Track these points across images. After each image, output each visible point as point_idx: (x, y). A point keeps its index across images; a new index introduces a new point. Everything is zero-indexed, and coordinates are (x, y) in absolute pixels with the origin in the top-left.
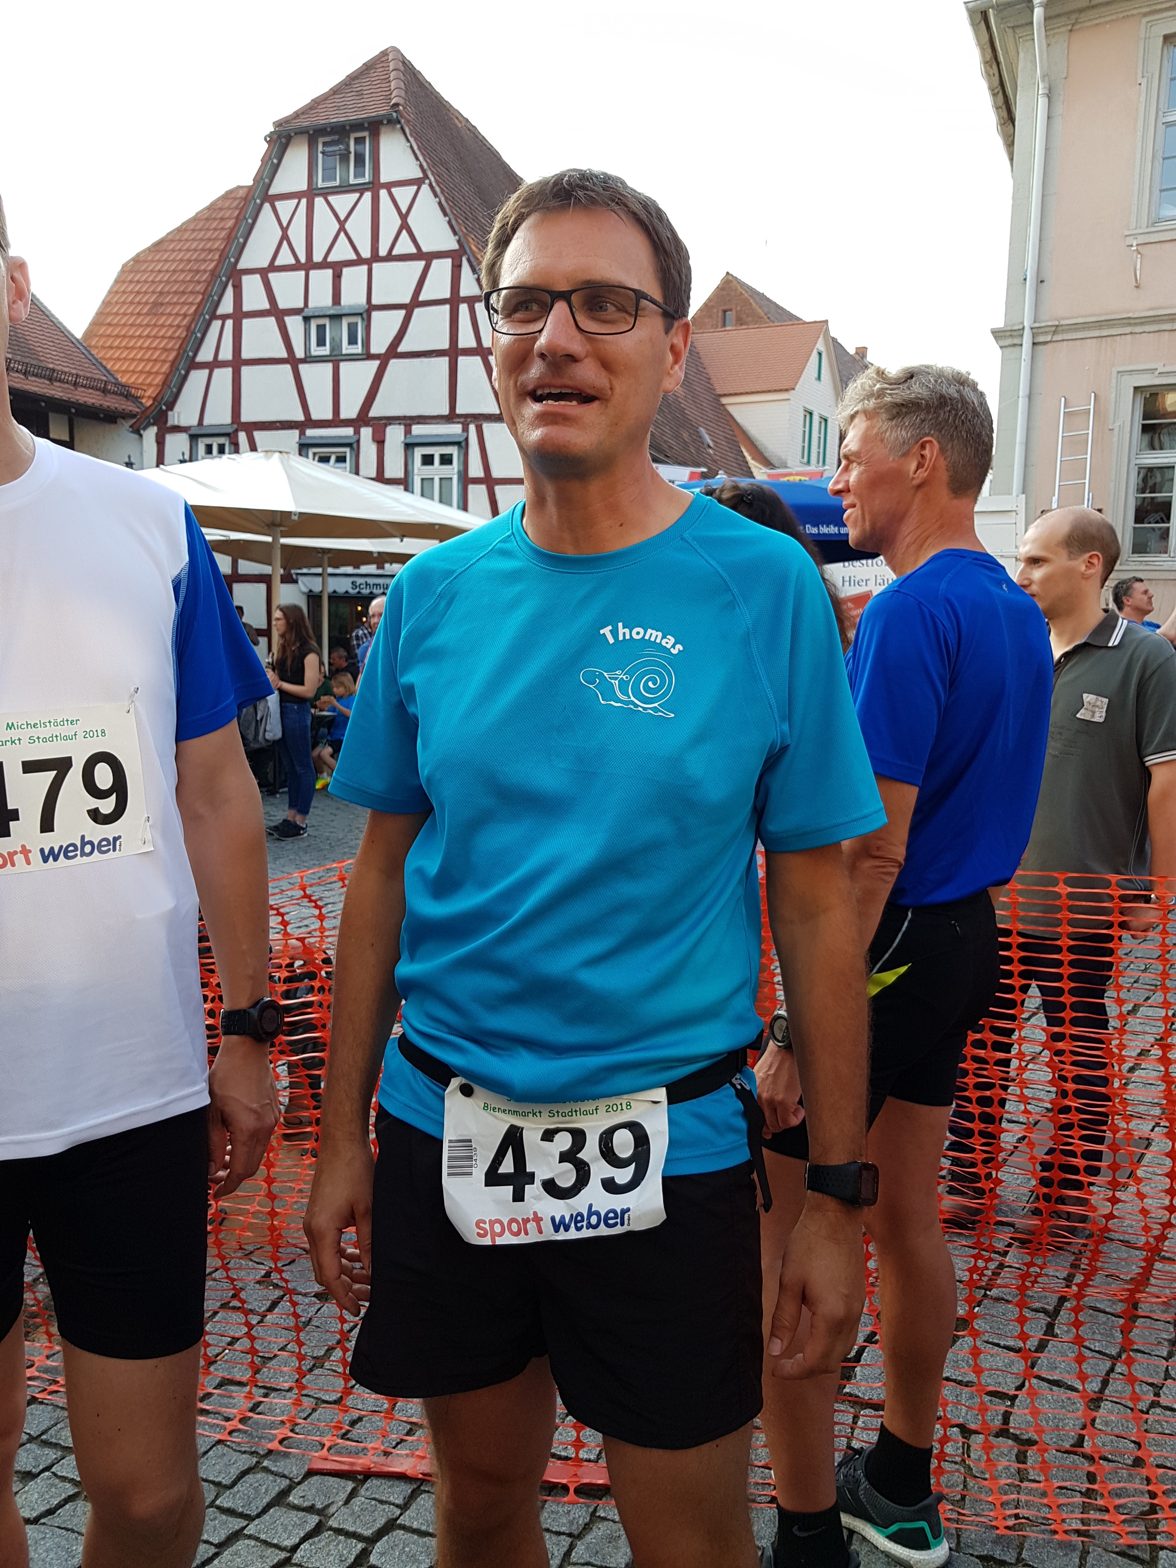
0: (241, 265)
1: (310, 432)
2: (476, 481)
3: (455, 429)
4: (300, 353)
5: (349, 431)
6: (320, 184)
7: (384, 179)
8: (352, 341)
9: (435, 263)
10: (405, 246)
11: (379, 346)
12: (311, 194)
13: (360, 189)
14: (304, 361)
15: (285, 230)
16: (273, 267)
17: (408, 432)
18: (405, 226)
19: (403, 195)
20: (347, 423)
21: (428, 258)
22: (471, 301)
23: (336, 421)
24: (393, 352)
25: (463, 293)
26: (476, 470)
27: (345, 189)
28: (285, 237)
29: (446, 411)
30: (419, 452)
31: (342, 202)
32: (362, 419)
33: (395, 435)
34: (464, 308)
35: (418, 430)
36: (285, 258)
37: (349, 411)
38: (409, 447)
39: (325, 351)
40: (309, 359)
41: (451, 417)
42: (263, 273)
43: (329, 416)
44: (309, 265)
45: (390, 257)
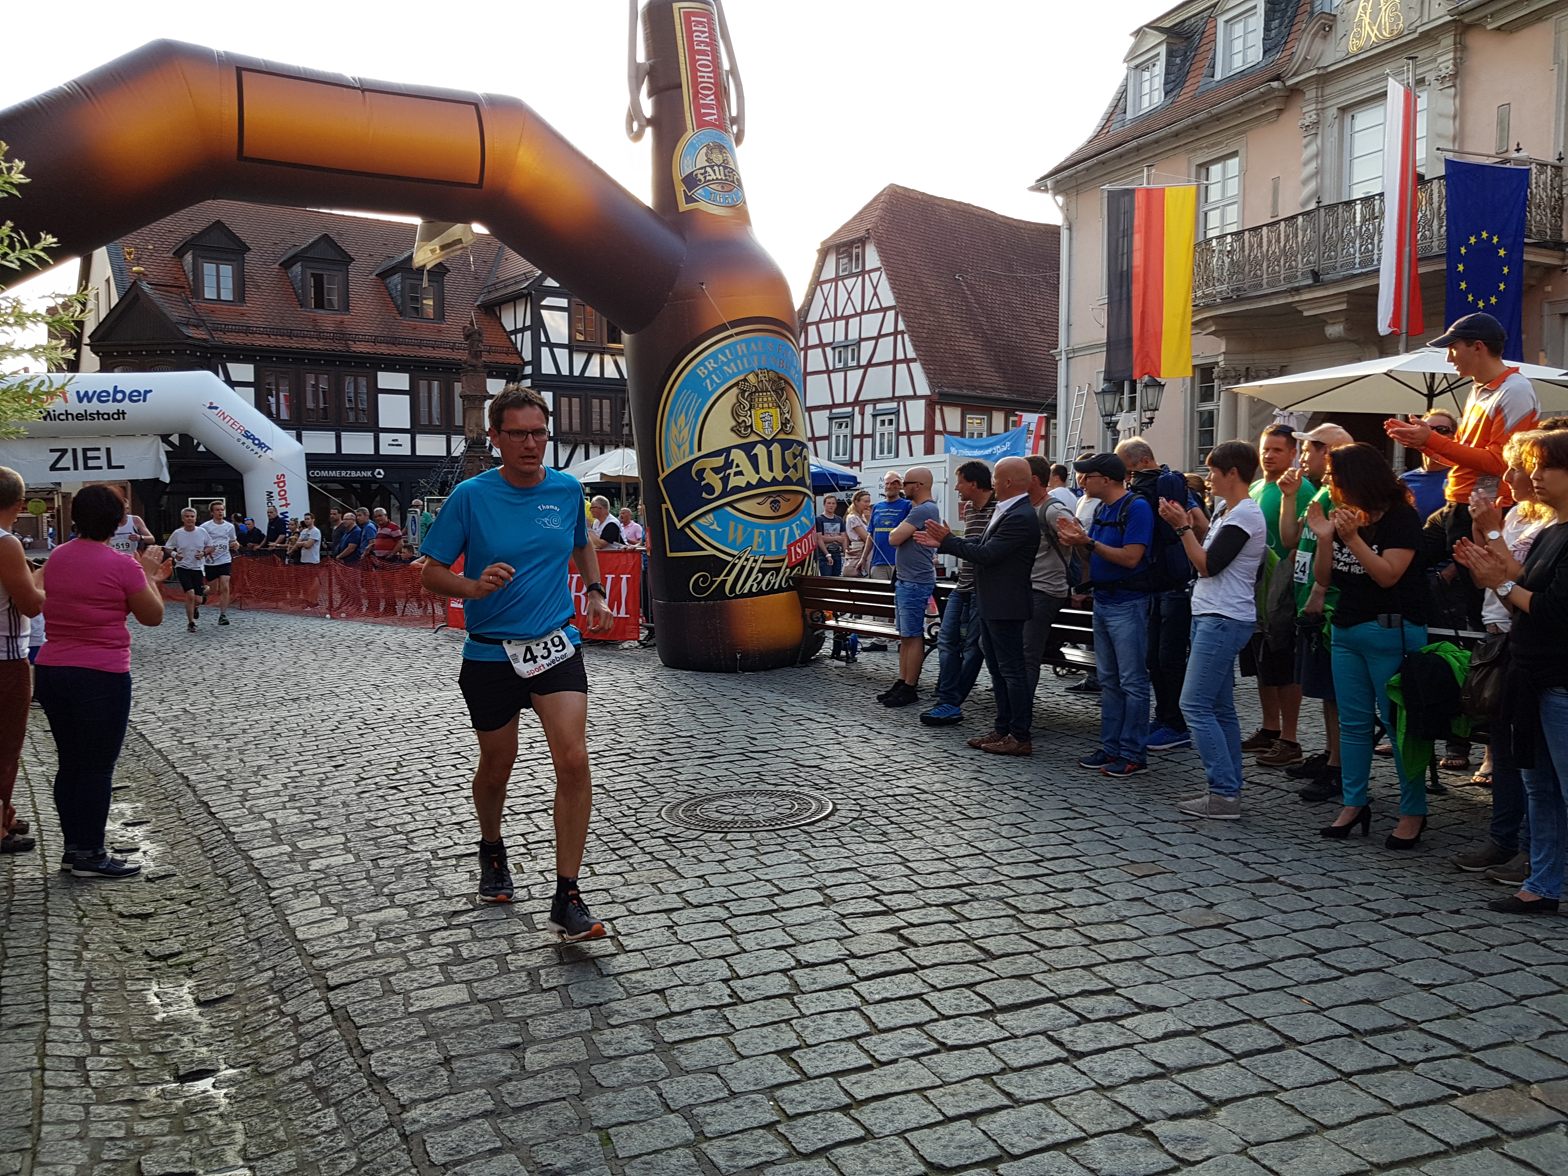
0: (808, 321)
1: (834, 411)
2: (903, 433)
3: (895, 405)
4: (831, 368)
5: (850, 409)
6: (841, 274)
7: (867, 268)
8: (853, 359)
9: (888, 313)
10: (875, 305)
11: (863, 362)
12: (837, 279)
13: (857, 275)
14: (832, 371)
15: (826, 300)
16: (821, 321)
17: (874, 408)
18: (875, 294)
19: (875, 276)
20: (849, 404)
21: (884, 310)
22: (902, 333)
23: (845, 404)
24: (870, 364)
25: (899, 329)
26: (903, 428)
27: (851, 275)
28: (826, 304)
29: (890, 395)
30: (879, 419)
31: (849, 282)
32: (856, 402)
33: (869, 409)
34: (899, 337)
35: (879, 406)
36: (826, 316)
37: (851, 399)
38: (874, 416)
39: (841, 365)
40: (835, 370)
41: (893, 399)
42: (817, 324)
43: (842, 401)
44: (835, 319)
45: (870, 312)
